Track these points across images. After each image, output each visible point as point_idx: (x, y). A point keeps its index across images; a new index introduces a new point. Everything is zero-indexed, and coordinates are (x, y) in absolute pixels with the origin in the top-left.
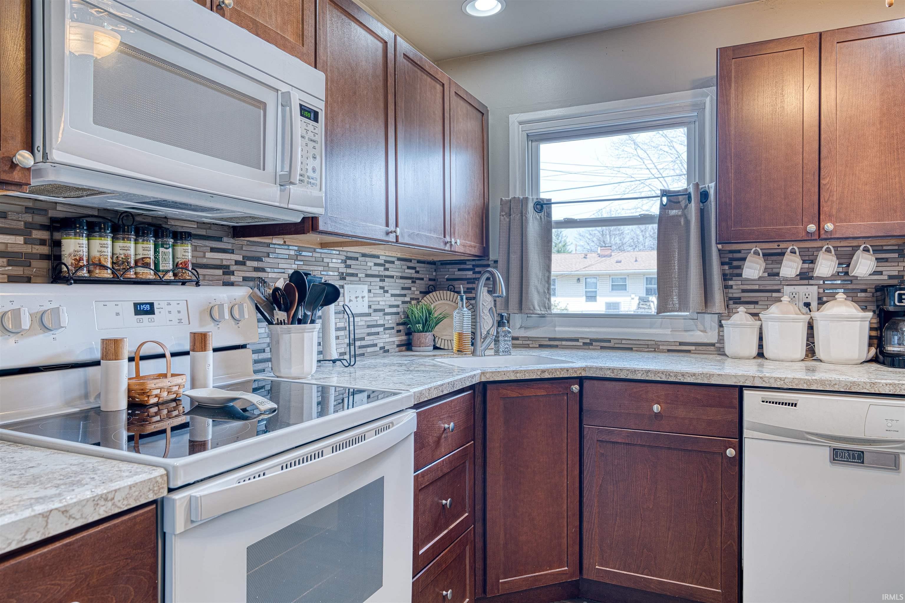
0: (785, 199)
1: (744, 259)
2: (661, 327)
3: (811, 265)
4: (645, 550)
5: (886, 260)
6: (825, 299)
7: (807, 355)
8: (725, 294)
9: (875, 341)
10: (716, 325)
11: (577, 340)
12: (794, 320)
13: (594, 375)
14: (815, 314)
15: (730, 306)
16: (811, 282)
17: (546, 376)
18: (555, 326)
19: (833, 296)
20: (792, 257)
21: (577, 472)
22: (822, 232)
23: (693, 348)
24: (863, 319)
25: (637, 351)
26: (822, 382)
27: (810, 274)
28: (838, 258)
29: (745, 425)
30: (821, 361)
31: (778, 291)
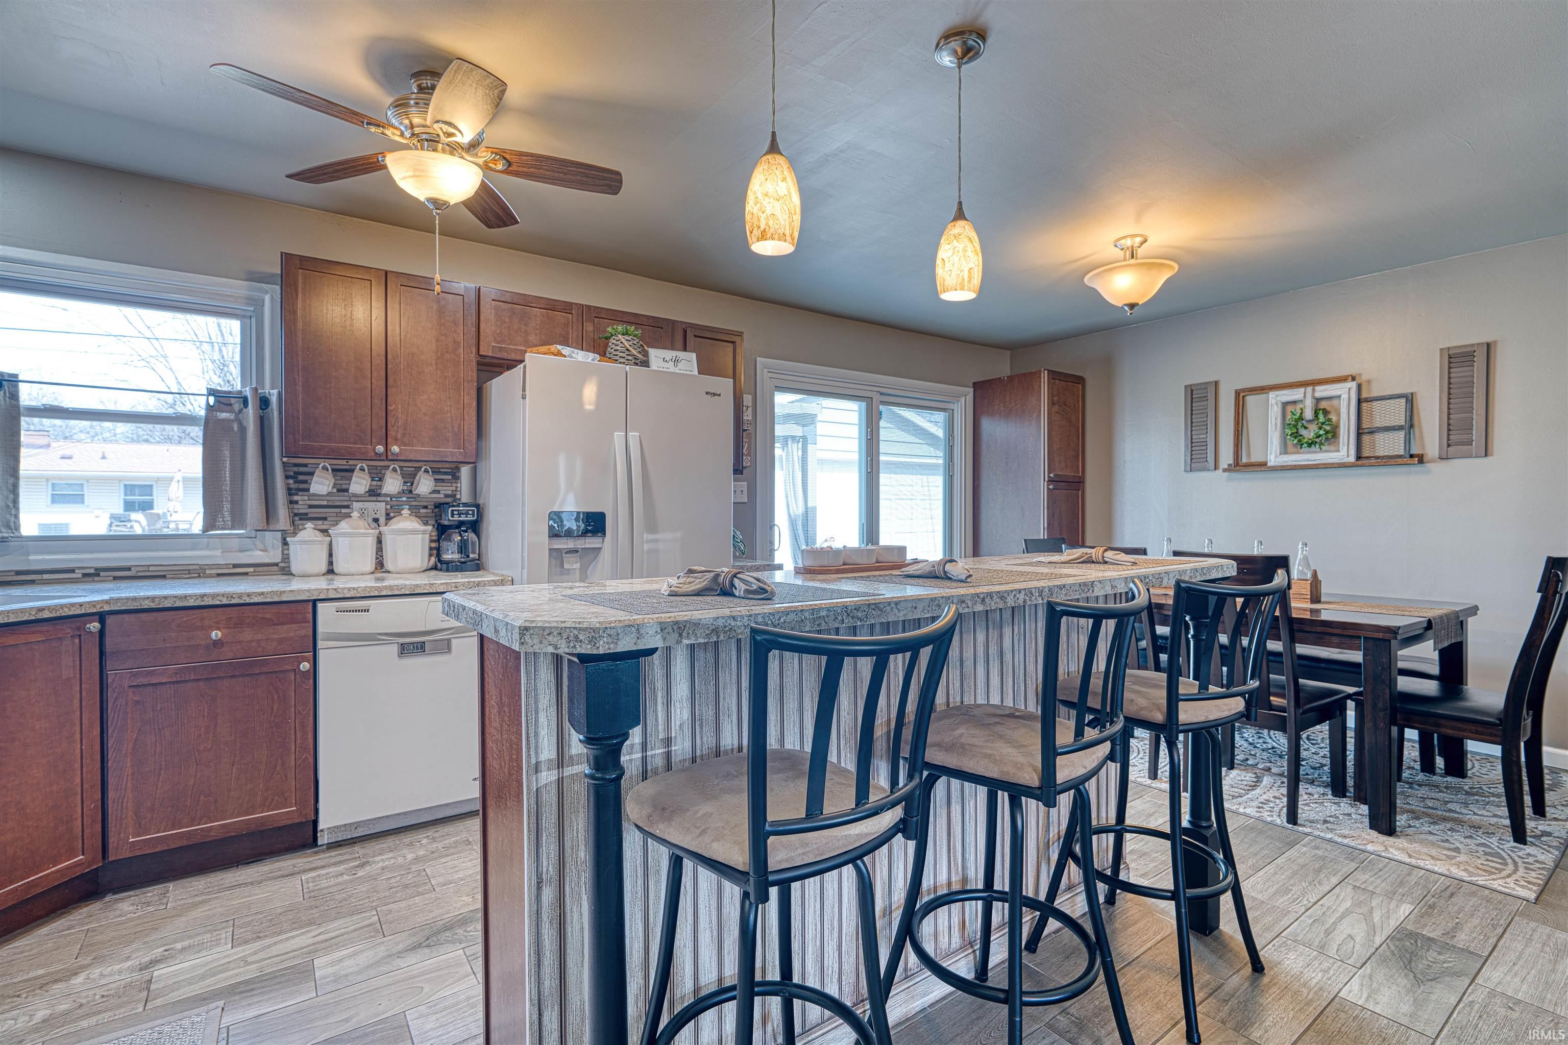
0: (355, 418)
1: (312, 474)
2: (207, 547)
3: (379, 483)
4: (202, 797)
5: (443, 481)
6: (392, 515)
7: (376, 569)
8: (290, 510)
9: (435, 552)
10: (279, 544)
11: (72, 571)
12: (364, 535)
13: (123, 608)
14: (383, 529)
15: (296, 523)
16: (379, 499)
17: (46, 615)
18: (28, 554)
19: (399, 513)
20: (361, 474)
21: (97, 731)
22: (389, 454)
23: (251, 570)
24: (424, 532)
25: (172, 578)
26: (391, 587)
27: (379, 491)
28: (403, 478)
29: (320, 636)
30: (389, 572)
31: (347, 507)
